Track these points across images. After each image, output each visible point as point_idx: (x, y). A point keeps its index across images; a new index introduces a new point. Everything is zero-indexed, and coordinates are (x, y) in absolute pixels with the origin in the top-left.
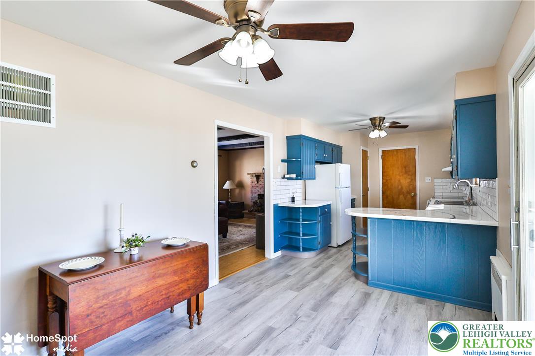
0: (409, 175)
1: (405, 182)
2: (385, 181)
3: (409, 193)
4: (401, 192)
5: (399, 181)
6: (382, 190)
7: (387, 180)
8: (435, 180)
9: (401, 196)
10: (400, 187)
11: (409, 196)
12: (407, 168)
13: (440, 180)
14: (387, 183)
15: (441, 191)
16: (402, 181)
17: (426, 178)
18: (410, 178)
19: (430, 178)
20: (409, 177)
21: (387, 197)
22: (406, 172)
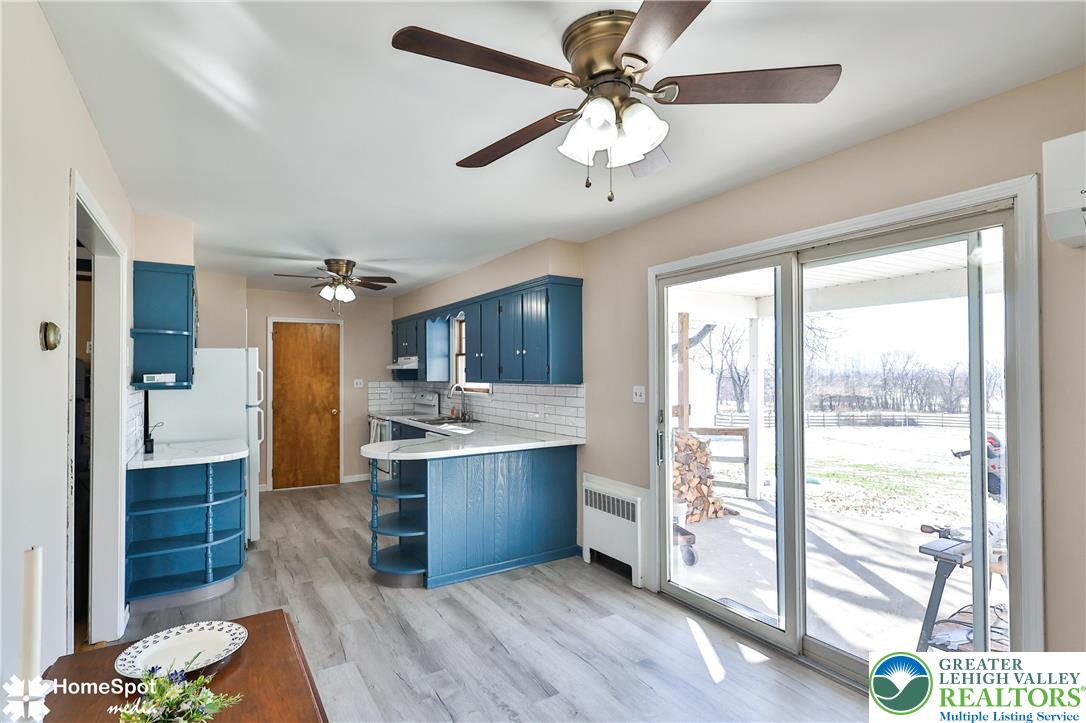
0: (327, 374)
1: (320, 388)
2: (278, 387)
3: (327, 409)
4: (311, 408)
5: (309, 385)
6: (273, 407)
7: (283, 385)
8: (370, 385)
9: (313, 417)
10: (310, 398)
11: (328, 416)
12: (324, 362)
13: (377, 384)
14: (283, 392)
15: (378, 402)
16: (314, 387)
17: (356, 381)
18: (328, 381)
19: (361, 381)
20: (329, 378)
21: (284, 421)
22: (322, 370)
